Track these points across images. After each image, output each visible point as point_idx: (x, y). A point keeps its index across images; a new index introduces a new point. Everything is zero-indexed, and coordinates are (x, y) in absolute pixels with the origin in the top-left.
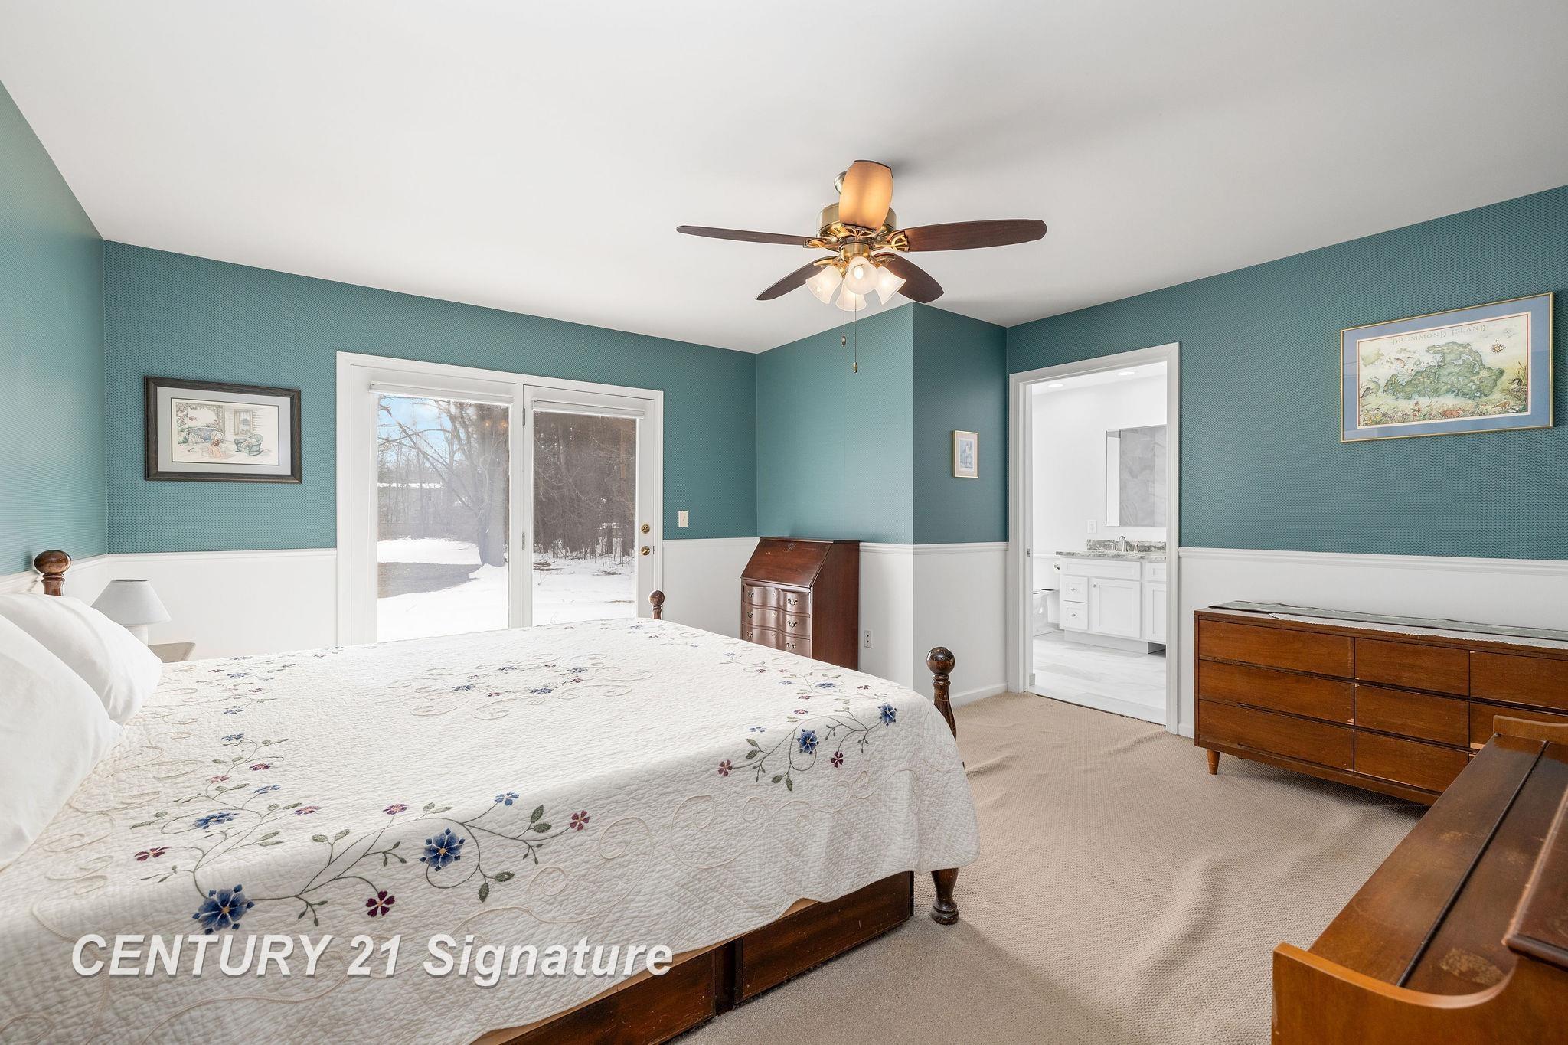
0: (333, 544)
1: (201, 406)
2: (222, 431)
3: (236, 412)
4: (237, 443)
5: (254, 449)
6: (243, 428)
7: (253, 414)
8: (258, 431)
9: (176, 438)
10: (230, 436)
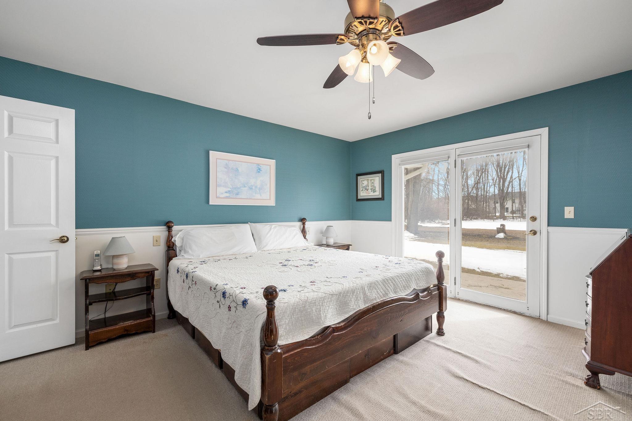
0: (391, 220)
1: (365, 180)
2: (368, 186)
3: (371, 180)
4: (371, 189)
5: (374, 190)
6: (372, 185)
7: (374, 180)
8: (375, 185)
9: (361, 190)
10: (370, 188)
